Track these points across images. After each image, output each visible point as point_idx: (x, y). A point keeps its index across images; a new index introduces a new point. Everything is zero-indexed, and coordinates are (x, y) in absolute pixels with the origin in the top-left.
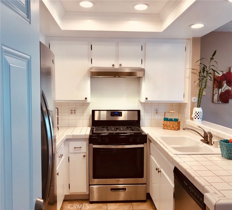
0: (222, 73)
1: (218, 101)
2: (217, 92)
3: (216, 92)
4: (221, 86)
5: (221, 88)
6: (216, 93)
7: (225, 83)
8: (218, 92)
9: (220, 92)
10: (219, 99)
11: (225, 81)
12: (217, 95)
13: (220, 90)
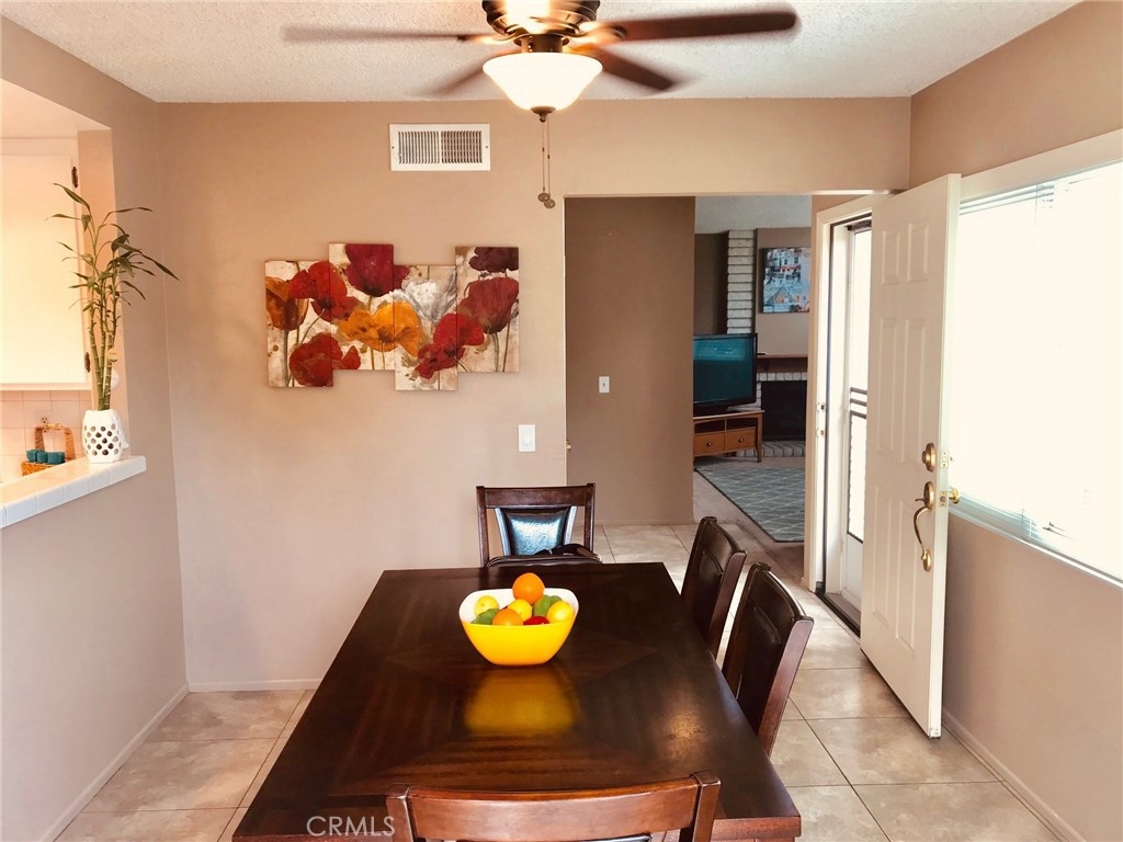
0: (295, 266)
1: (287, 379)
2: (280, 345)
3: (274, 344)
4: (293, 319)
5: (296, 327)
6: (276, 348)
7: (311, 309)
8: (282, 343)
9: (291, 342)
10: (289, 373)
11: (311, 300)
12: (279, 354)
13: (292, 334)
